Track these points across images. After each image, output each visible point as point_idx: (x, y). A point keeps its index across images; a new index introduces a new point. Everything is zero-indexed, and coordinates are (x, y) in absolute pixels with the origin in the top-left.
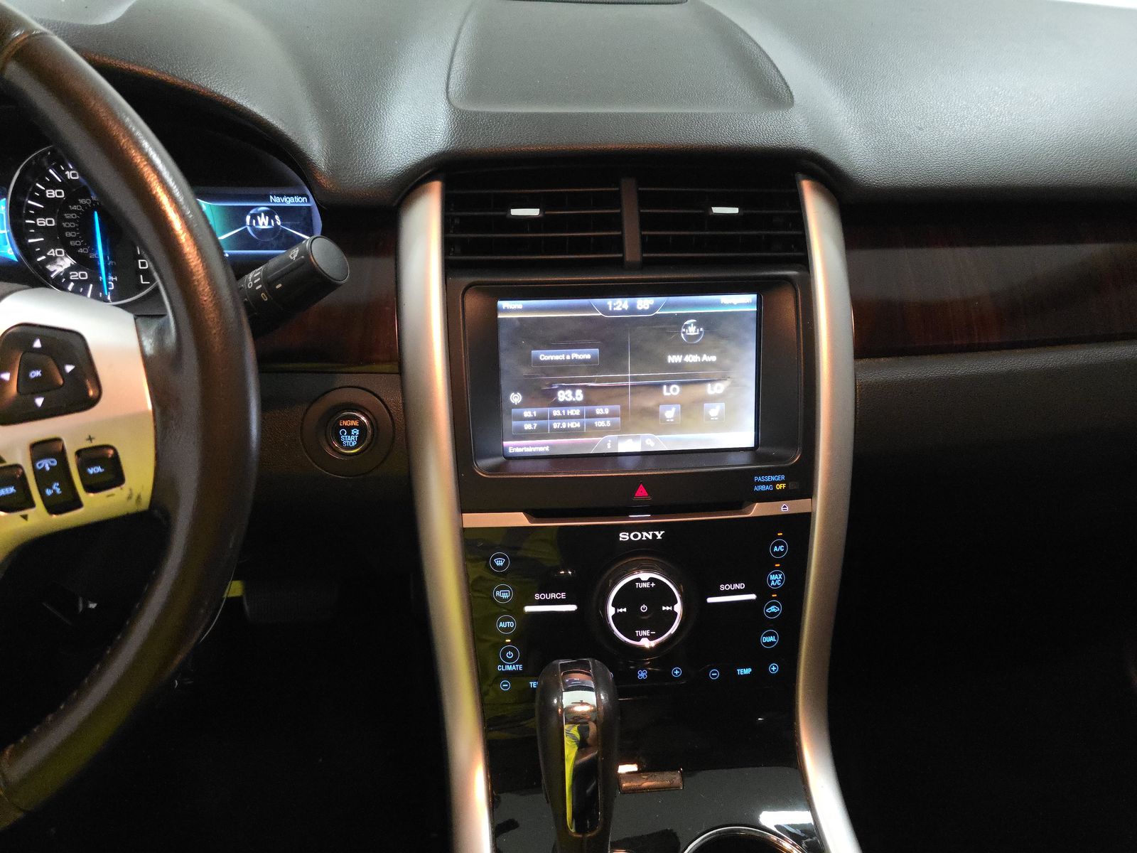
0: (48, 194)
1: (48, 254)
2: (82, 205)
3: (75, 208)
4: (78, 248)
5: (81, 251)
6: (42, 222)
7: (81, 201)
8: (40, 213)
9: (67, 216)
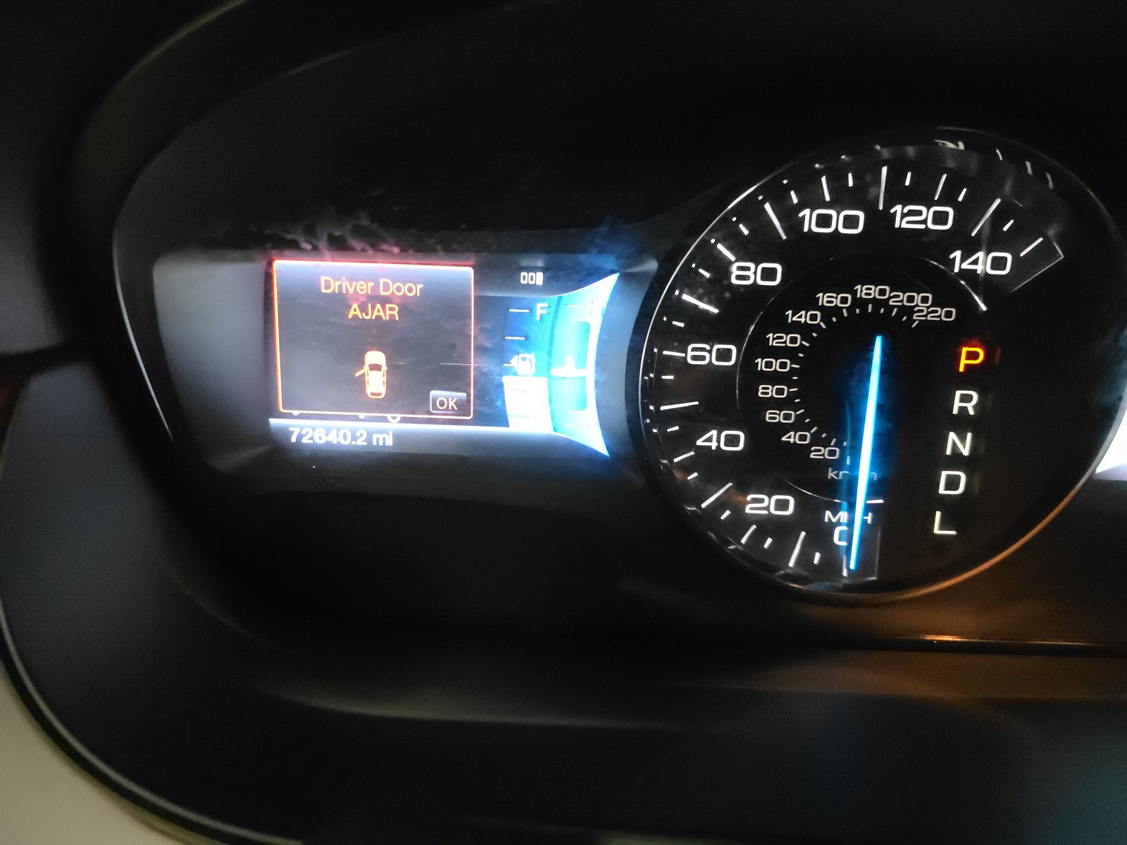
0: (735, 271)
1: (699, 442)
2: (822, 309)
3: (803, 317)
4: (784, 429)
5: (792, 438)
6: (700, 354)
7: (824, 299)
8: (703, 329)
9: (773, 340)
